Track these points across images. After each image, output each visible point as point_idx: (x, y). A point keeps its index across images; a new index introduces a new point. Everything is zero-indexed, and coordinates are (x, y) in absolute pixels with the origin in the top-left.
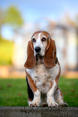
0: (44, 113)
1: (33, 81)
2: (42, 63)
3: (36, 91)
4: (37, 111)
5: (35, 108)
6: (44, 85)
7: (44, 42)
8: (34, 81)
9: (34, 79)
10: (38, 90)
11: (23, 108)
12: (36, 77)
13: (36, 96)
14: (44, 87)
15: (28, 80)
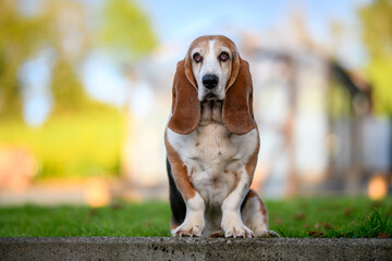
0: (214, 253)
1: (185, 168)
2: (212, 121)
3: (193, 195)
4: (195, 248)
5: (189, 241)
6: (215, 180)
7: (223, 64)
8: (189, 170)
9: (190, 164)
10: (197, 194)
11: (158, 240)
12: (195, 159)
13: (194, 209)
14: (216, 187)
15: (173, 166)
